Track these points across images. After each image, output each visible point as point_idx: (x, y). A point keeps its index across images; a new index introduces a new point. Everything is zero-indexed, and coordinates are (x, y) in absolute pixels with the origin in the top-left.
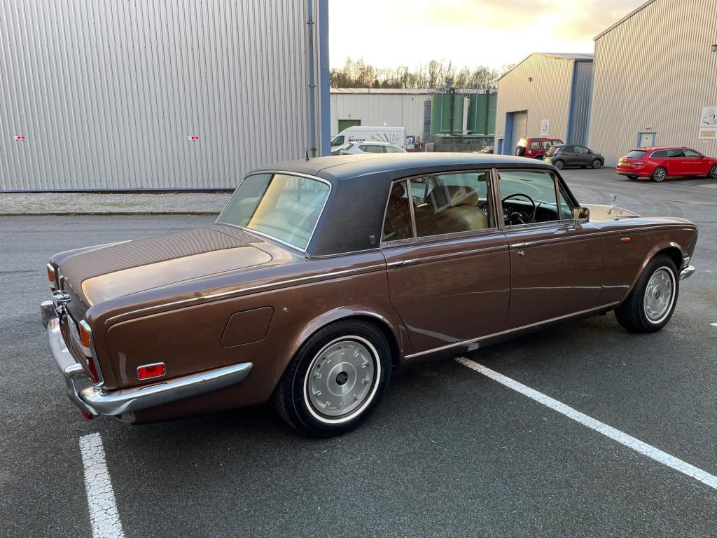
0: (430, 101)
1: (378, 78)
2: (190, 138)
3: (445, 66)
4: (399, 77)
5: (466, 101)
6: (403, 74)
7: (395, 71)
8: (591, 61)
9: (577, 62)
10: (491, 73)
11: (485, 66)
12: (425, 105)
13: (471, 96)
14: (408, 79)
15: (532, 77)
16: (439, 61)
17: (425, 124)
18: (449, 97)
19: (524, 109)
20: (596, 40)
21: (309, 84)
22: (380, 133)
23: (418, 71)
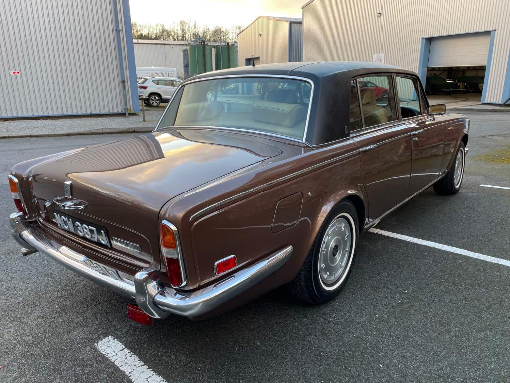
0: (187, 50)
1: (142, 32)
2: (12, 73)
3: (192, 25)
4: (158, 32)
5: (213, 50)
6: (161, 29)
7: (155, 27)
8: (300, 23)
9: (291, 23)
10: (224, 31)
11: (220, 26)
12: (184, 53)
13: (216, 47)
14: (164, 34)
15: (262, 34)
16: (186, 21)
17: (184, 67)
18: (201, 47)
19: (258, 56)
20: (303, 8)
21: (114, 29)
22: (158, 72)
23: (172, 27)
